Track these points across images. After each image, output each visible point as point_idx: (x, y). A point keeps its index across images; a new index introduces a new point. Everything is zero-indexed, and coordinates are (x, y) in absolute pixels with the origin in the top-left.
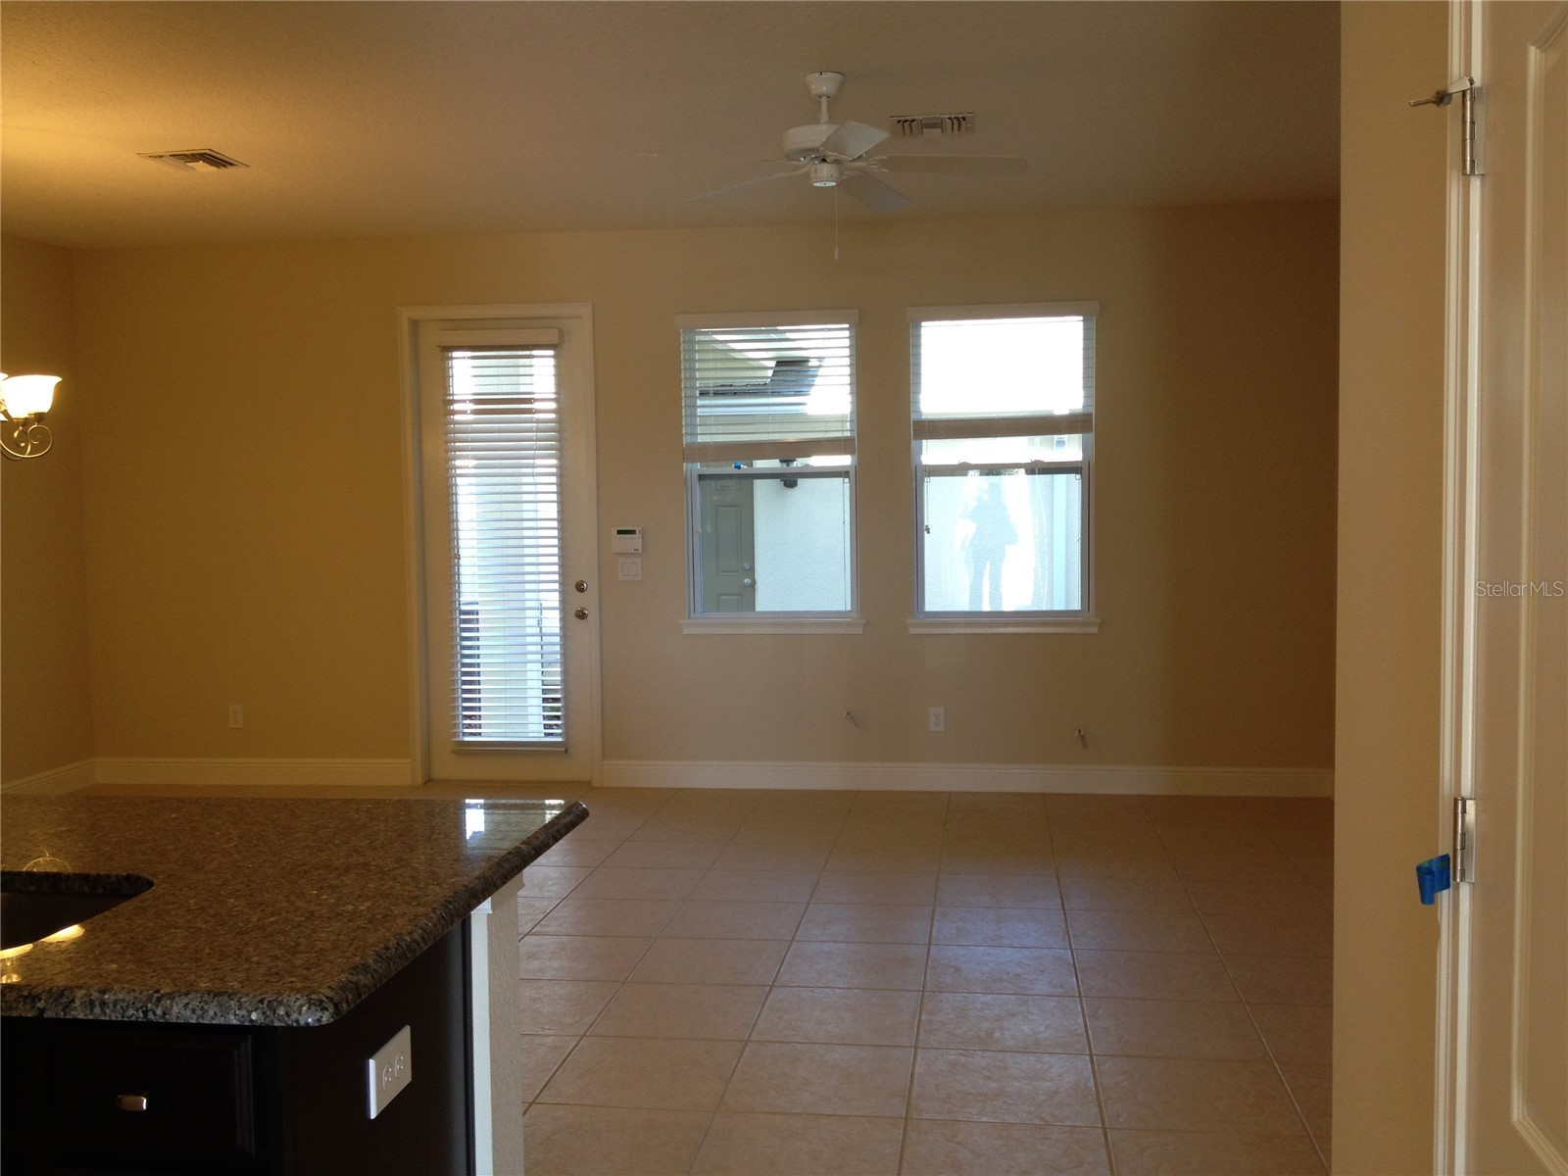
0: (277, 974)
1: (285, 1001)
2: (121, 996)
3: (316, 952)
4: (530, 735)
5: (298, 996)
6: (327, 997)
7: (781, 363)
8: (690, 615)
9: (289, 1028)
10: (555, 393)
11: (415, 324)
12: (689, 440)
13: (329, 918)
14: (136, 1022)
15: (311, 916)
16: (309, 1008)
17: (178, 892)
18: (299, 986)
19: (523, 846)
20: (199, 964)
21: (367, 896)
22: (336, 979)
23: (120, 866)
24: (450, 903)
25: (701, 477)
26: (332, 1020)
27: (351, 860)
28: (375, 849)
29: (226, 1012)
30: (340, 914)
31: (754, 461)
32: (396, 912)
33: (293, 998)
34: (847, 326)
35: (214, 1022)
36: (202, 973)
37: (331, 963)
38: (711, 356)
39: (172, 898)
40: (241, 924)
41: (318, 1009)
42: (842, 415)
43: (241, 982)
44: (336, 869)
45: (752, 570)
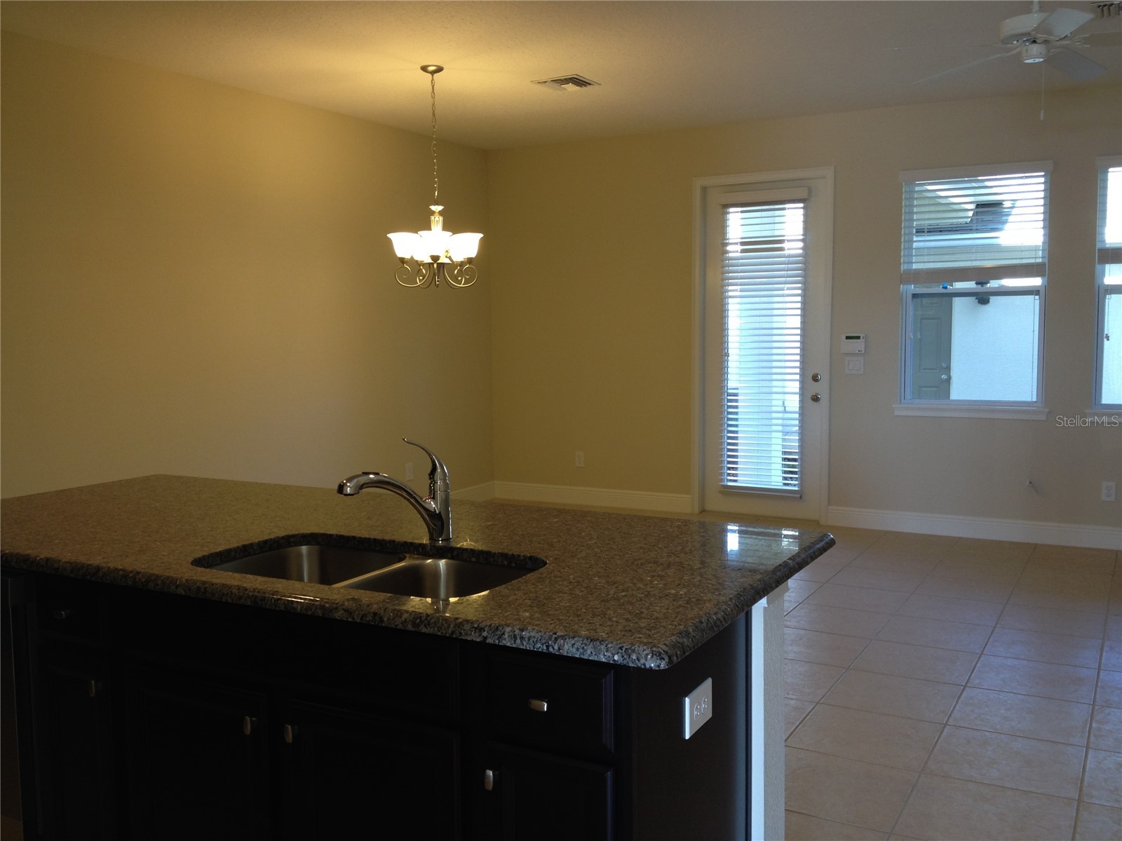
0: (630, 631)
1: (636, 649)
2: (532, 634)
3: (653, 619)
4: (773, 484)
5: (645, 647)
6: (664, 651)
7: (980, 205)
8: (901, 400)
9: (638, 669)
10: (803, 235)
11: (704, 189)
12: (906, 268)
13: (660, 597)
14: (542, 653)
15: (648, 595)
16: (652, 657)
17: (562, 570)
18: (645, 641)
19: (790, 562)
20: (580, 618)
21: (684, 585)
22: (669, 639)
23: (525, 550)
24: (741, 596)
25: (915, 296)
26: (667, 667)
27: (670, 559)
28: (686, 553)
29: (598, 652)
30: (667, 595)
31: (954, 283)
32: (705, 598)
33: (641, 649)
34: (1043, 174)
35: (590, 658)
36: (582, 624)
37: (665, 628)
38: (927, 202)
39: (559, 573)
40: (603, 595)
41: (658, 658)
42: (1036, 246)
43: (607, 634)
44: (661, 564)
45: (948, 368)
